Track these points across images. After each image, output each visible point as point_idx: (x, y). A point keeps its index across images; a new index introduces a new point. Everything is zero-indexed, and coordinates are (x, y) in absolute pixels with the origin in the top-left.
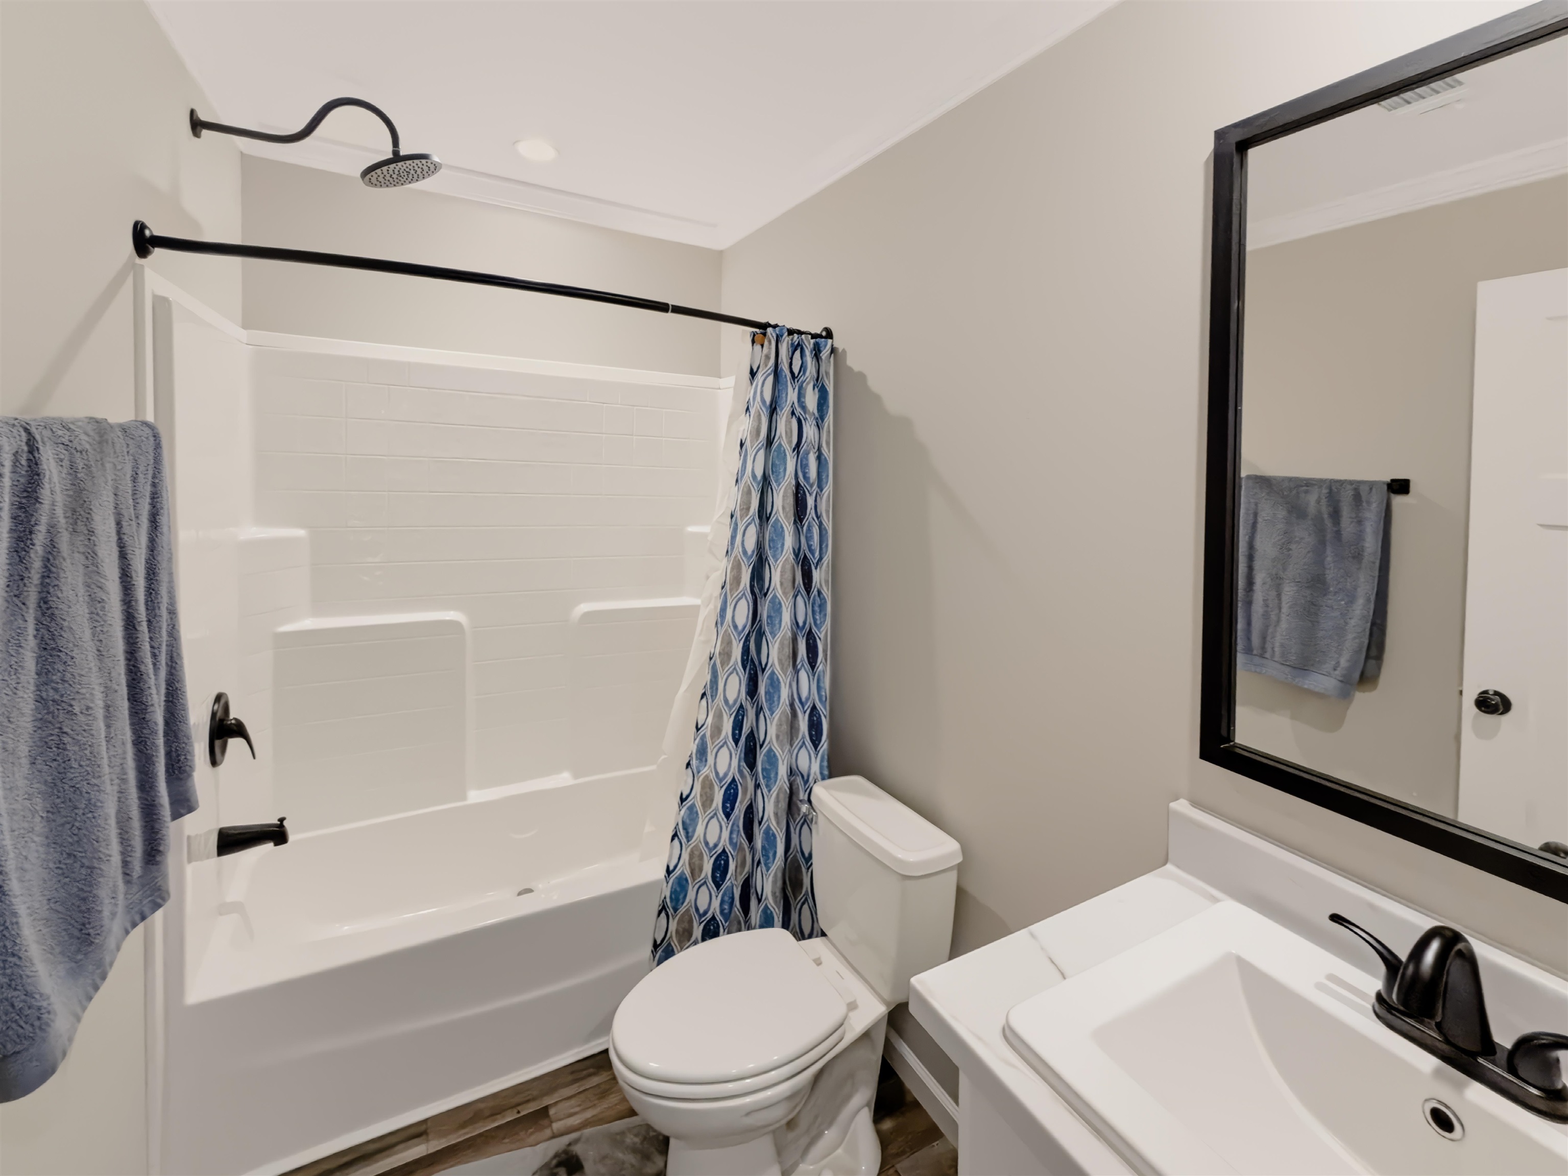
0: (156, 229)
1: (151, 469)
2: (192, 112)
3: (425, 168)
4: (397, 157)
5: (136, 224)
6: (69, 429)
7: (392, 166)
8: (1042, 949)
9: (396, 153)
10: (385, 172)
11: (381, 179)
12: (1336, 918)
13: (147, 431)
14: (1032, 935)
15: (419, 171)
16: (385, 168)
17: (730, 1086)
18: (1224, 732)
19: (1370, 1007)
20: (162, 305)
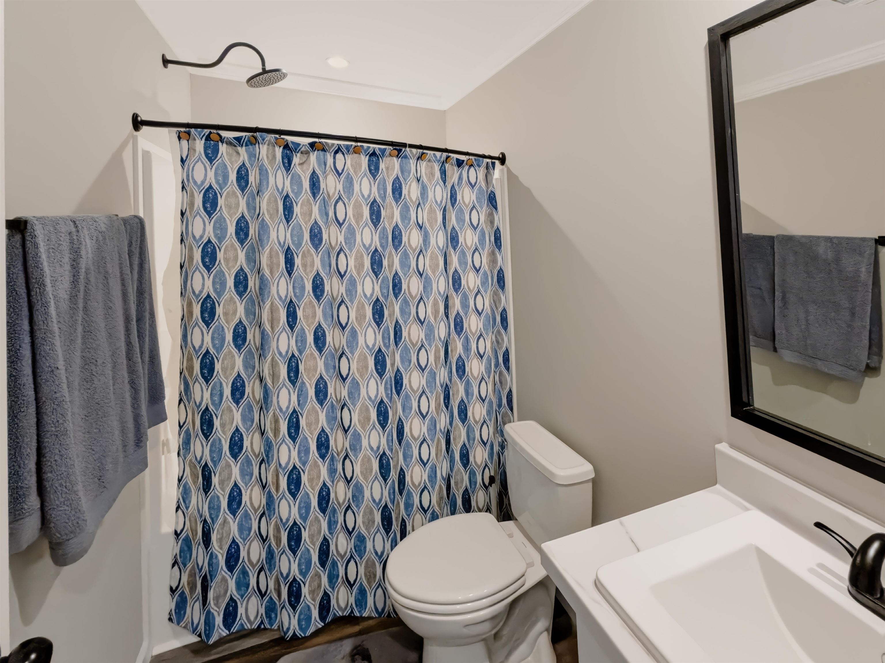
0: (144, 116)
1: (139, 240)
2: (163, 56)
3: (279, 77)
4: (265, 71)
5: (134, 115)
6: (95, 221)
7: (261, 76)
8: (627, 533)
9: (264, 69)
10: (258, 80)
11: (256, 83)
12: (819, 525)
13: (137, 220)
14: (621, 523)
15: (276, 78)
16: (258, 78)
17: (458, 607)
18: (745, 399)
19: (846, 588)
20: (147, 155)
